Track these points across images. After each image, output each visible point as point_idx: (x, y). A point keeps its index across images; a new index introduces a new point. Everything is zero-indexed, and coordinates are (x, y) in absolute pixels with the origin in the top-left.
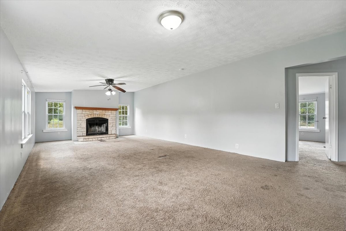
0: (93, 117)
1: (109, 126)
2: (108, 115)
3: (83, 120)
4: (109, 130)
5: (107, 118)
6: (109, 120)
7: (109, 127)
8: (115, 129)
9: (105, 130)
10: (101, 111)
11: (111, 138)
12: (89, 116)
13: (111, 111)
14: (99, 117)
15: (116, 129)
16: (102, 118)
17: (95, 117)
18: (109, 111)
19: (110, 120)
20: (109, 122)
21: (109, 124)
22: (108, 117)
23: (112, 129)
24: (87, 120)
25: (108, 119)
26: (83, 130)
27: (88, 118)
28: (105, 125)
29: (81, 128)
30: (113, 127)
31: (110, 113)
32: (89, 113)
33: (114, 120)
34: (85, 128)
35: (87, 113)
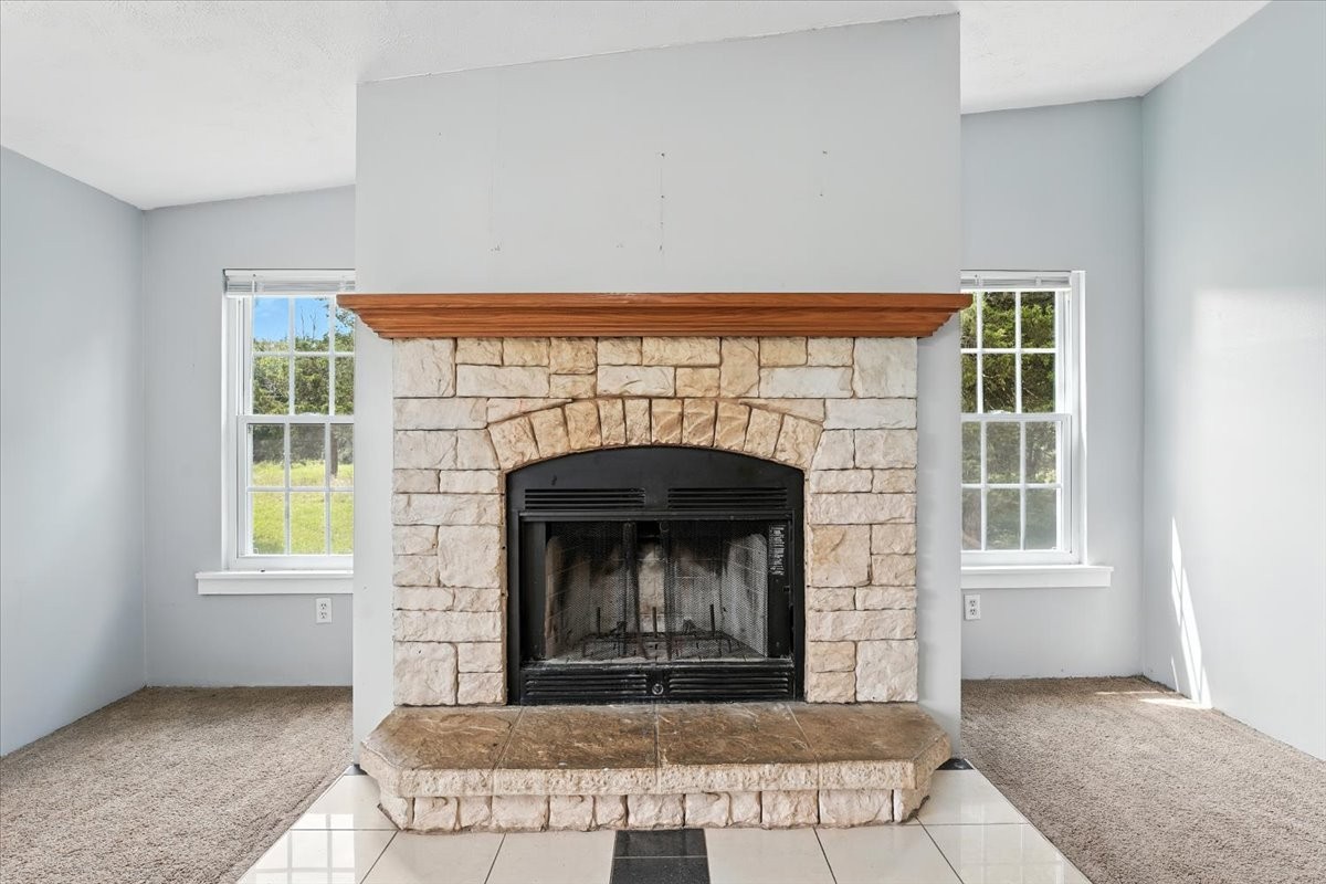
0: (595, 442)
1: (812, 574)
2: (800, 409)
3: (460, 482)
4: (810, 633)
5: (786, 457)
6: (810, 488)
7: (811, 598)
8: (900, 623)
9: (761, 624)
10: (703, 350)
11: (833, 812)
12: (537, 420)
14: (671, 438)
15: (918, 633)
16: (712, 454)
17: (612, 435)
18: (816, 345)
19: (832, 481)
20: (815, 510)
21: (809, 555)
22: (805, 432)
23: (853, 623)
24: (510, 478)
25: (796, 476)
26: (460, 626)
27: (532, 454)
28: (757, 545)
29: (442, 598)
30: (876, 597)
31: (826, 382)
32: (536, 384)
33: (881, 481)
34: (494, 596)
35: (515, 380)
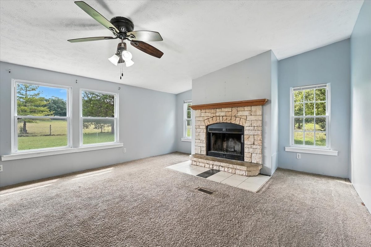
0: (216, 122)
2: (243, 117)
5: (242, 124)
6: (245, 129)
8: (259, 151)
10: (229, 109)
11: (237, 172)
12: (210, 119)
13: (249, 108)
14: (225, 122)
15: (262, 153)
16: (231, 124)
19: (248, 128)
20: (246, 132)
21: (245, 139)
22: (244, 121)
23: (251, 150)
24: (207, 127)
25: (243, 127)
26: (201, 145)
27: (209, 124)
30: (254, 147)
31: (247, 113)
34: (205, 141)
35: (208, 114)
